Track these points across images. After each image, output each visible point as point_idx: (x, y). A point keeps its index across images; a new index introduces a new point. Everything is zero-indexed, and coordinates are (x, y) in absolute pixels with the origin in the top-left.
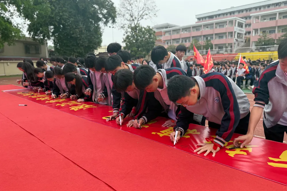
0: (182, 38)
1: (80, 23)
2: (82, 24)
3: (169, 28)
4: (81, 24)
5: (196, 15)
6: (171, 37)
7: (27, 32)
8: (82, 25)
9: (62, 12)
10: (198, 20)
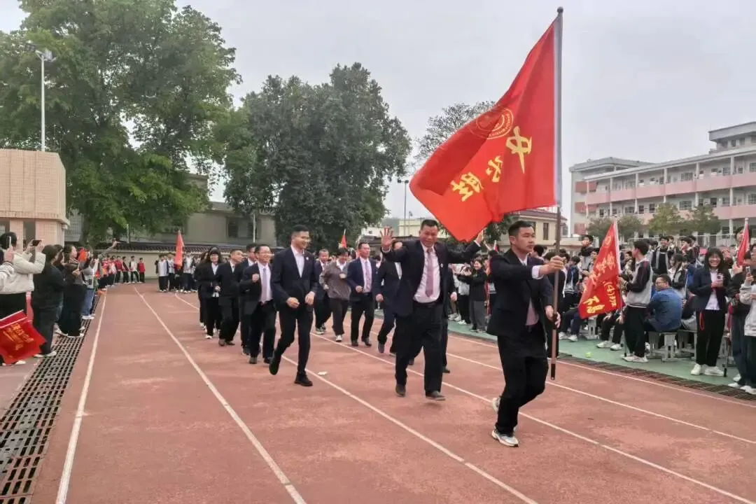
0: (640, 200)
1: (320, 178)
2: (322, 180)
3: (618, 169)
4: (320, 181)
5: (710, 132)
6: (609, 196)
7: (224, 197)
8: (323, 183)
9: (286, 158)
10: (720, 145)
